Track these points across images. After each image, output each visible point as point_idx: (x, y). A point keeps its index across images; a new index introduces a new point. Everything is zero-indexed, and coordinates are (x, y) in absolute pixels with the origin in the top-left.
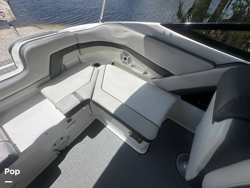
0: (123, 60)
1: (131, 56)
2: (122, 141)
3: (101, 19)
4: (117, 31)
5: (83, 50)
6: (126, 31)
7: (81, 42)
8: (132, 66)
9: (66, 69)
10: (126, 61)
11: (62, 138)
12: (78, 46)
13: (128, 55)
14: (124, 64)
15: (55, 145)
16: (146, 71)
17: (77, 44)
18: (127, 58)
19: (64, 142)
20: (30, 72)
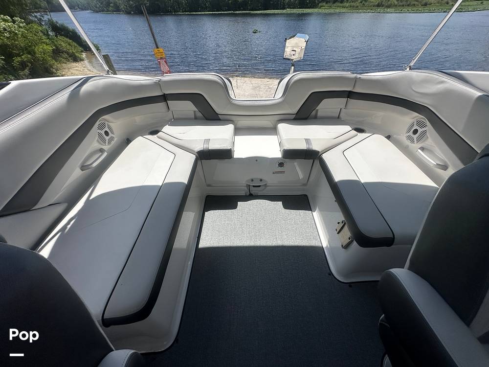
0: (411, 133)
1: (429, 127)
2: (319, 239)
3: (412, 64)
4: (426, 81)
5: (353, 102)
6: (442, 82)
7: (358, 90)
8: (422, 149)
9: (316, 117)
10: (415, 137)
11: (261, 180)
12: (350, 95)
13: (425, 126)
14: (408, 142)
15: (252, 180)
16: (445, 162)
17: (350, 92)
18: (420, 130)
19: (259, 186)
20: (283, 101)
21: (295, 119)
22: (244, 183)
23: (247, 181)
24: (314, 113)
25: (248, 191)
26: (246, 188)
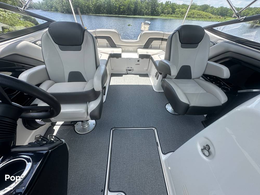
2: (150, 83)
9: (151, 48)
11: (131, 68)
12: (162, 39)
19: (131, 70)
20: (139, 40)
21: (143, 48)
22: (125, 69)
23: (126, 68)
24: (150, 46)
25: (126, 72)
26: (126, 71)
